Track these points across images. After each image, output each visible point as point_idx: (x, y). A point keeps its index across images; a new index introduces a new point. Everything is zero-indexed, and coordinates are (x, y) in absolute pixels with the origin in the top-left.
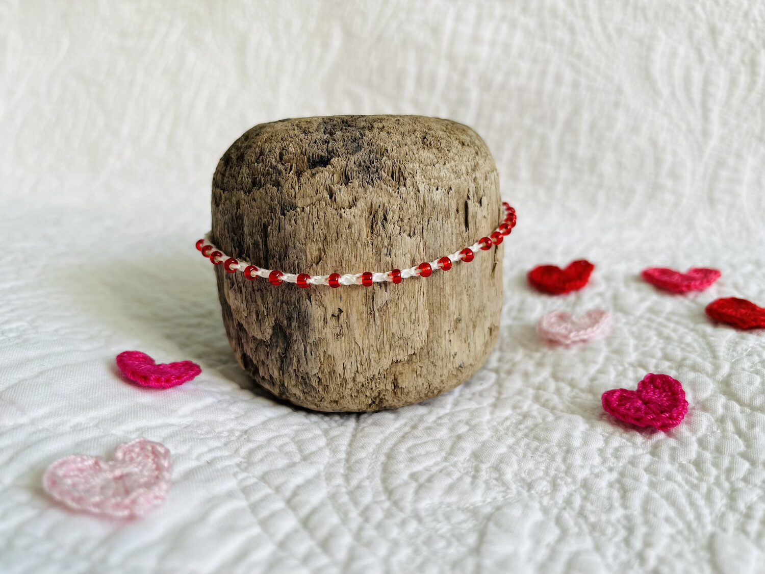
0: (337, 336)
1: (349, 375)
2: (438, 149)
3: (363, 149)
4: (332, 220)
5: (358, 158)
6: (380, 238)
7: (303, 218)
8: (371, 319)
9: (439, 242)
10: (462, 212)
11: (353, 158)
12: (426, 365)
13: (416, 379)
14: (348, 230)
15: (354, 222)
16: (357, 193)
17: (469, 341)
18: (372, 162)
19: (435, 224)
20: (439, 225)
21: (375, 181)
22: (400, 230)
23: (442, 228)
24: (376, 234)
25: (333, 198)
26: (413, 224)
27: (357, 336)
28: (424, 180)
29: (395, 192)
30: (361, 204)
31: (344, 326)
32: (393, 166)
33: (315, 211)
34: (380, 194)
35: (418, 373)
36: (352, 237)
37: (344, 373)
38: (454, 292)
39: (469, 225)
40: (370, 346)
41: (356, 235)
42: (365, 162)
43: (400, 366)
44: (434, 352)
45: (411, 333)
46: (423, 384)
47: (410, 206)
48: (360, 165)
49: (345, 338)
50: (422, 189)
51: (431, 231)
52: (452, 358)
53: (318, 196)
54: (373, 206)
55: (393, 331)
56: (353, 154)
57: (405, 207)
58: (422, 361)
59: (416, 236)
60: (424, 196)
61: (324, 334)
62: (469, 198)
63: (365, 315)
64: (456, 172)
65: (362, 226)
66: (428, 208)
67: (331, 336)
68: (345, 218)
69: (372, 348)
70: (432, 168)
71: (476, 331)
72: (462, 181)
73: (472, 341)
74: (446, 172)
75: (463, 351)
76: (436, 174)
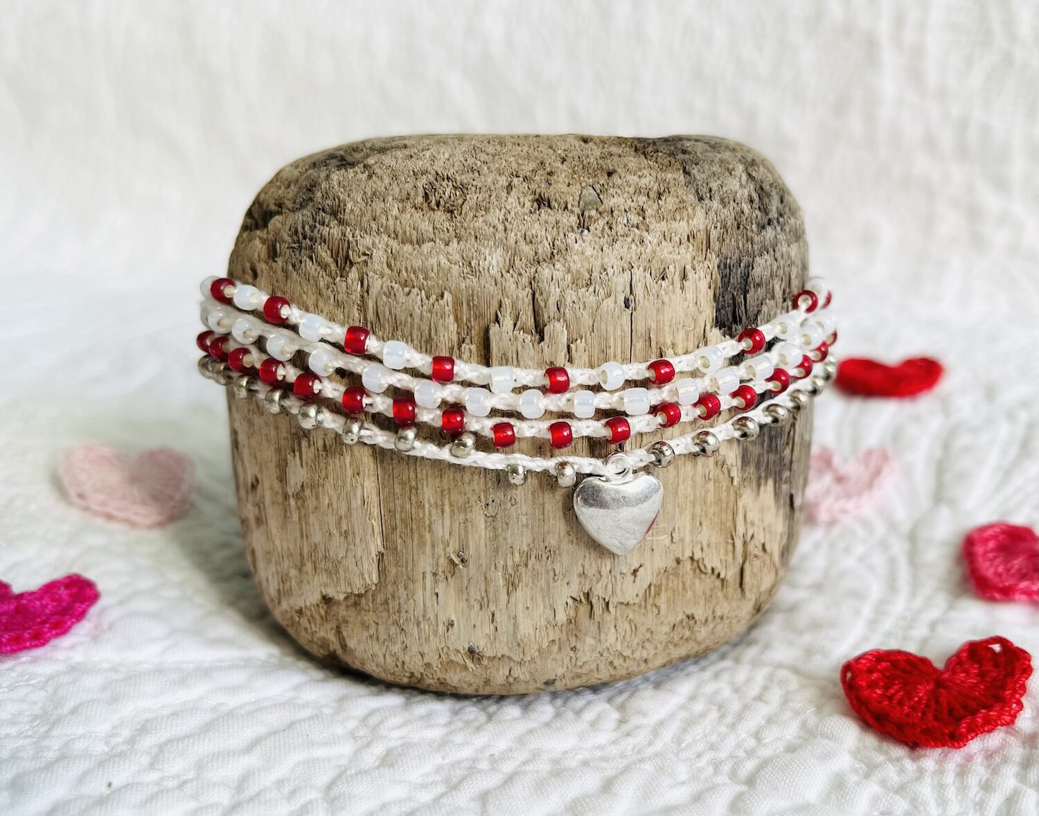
0: (258, 521)
2: (452, 212)
3: (312, 203)
5: (297, 221)
12: (385, 622)
13: (370, 641)
17: (492, 608)
21: (303, 264)
27: (274, 531)
28: (387, 271)
29: (328, 287)
31: (261, 505)
32: (341, 239)
35: (371, 631)
37: (269, 587)
38: (446, 502)
40: (289, 554)
42: (303, 227)
43: (339, 609)
44: (399, 604)
45: (342, 554)
48: (296, 232)
49: (264, 527)
52: (441, 629)
55: (316, 539)
58: (377, 612)
60: (376, 302)
63: (280, 498)
64: (470, 264)
69: (291, 558)
70: (414, 249)
71: (520, 595)
72: (483, 282)
73: (504, 611)
74: (443, 261)
75: (475, 626)
76: (417, 263)
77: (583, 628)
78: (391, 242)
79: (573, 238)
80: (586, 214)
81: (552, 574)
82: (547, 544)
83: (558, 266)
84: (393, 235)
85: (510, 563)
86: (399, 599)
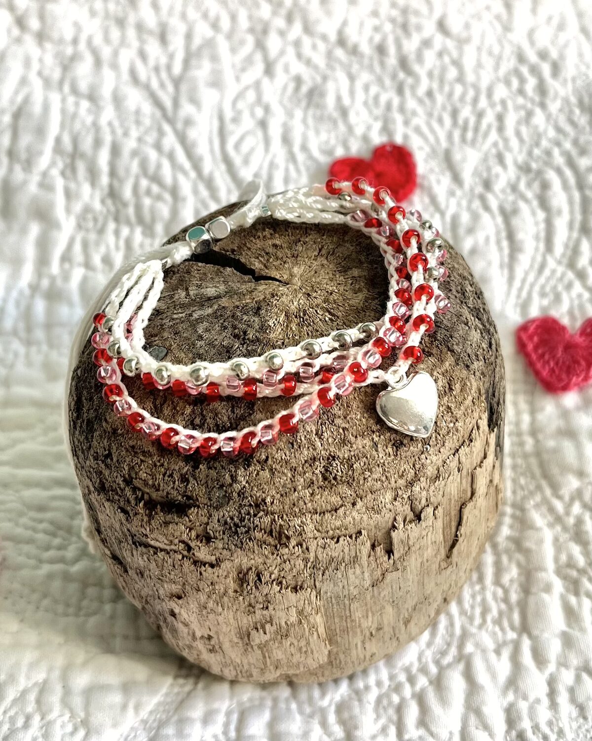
3: (232, 501)
5: (224, 516)
10: (380, 548)
11: (216, 515)
15: (218, 580)
16: (221, 554)
18: (242, 520)
19: (334, 573)
20: (339, 574)
22: (281, 588)
23: (345, 574)
24: (248, 592)
29: (273, 554)
32: (272, 523)
34: (252, 557)
36: (217, 592)
39: (395, 551)
41: (222, 591)
42: (232, 519)
51: (328, 581)
54: (243, 568)
56: (217, 508)
57: (287, 567)
59: (304, 590)
60: (315, 553)
62: (394, 527)
64: (373, 509)
65: (229, 584)
66: (322, 561)
68: (206, 576)
70: (332, 515)
72: (383, 514)
74: (356, 515)
83: (422, 479)
84: (313, 512)
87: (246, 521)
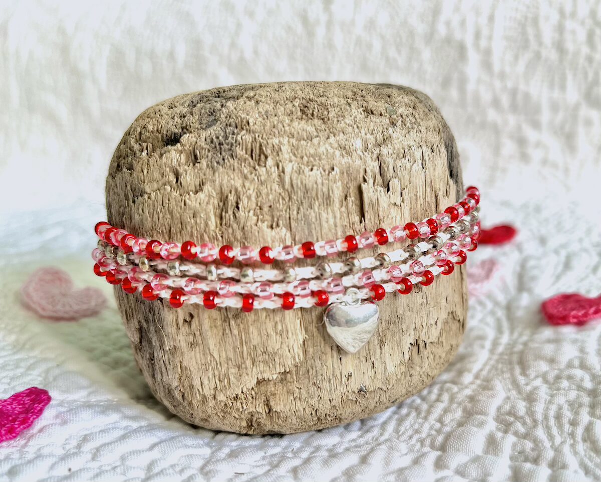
0: (192, 345)
1: (208, 392)
2: (322, 119)
3: (219, 122)
4: (176, 208)
5: (211, 134)
6: (230, 231)
7: (149, 206)
8: (226, 328)
9: (315, 236)
10: (352, 199)
11: (204, 134)
12: (305, 385)
13: (294, 403)
14: (192, 221)
15: (200, 209)
16: (205, 175)
17: (373, 359)
18: (226, 138)
19: (308, 213)
20: (313, 215)
21: (226, 161)
22: (258, 220)
23: (319, 217)
24: (226, 224)
25: (179, 182)
26: (276, 213)
27: (212, 347)
28: (293, 158)
29: (251, 173)
30: (207, 188)
31: (197, 333)
32: (253, 141)
33: (160, 197)
34: (232, 177)
35: (295, 395)
36: (198, 228)
37: (203, 389)
39: (366, 215)
40: (227, 360)
41: (202, 226)
42: (218, 138)
43: (272, 386)
44: (316, 371)
45: (278, 346)
46: (304, 409)
47: (271, 190)
48: (212, 142)
49: (199, 348)
50: (288, 169)
51: (303, 222)
52: (344, 379)
53: (165, 179)
54: (223, 191)
55: (255, 342)
56: (205, 129)
57: (264, 191)
58: (300, 381)
59: (280, 228)
60: (291, 178)
61: (178, 341)
62: (365, 180)
63: (219, 323)
64: (345, 148)
65: (209, 215)
66: (297, 193)
67: (185, 344)
68: (189, 205)
69: (230, 362)
70: (308, 143)
71: (386, 348)
72: (354, 159)
73: (379, 360)
74: (329, 148)
75: (364, 373)
76: (312, 151)
77: (415, 362)
78: (291, 140)
79: (392, 131)
80: (392, 116)
81: (401, 331)
82: (398, 314)
83: (389, 146)
84: (290, 136)
85: (381, 329)
86: (316, 368)
87: (230, 139)
